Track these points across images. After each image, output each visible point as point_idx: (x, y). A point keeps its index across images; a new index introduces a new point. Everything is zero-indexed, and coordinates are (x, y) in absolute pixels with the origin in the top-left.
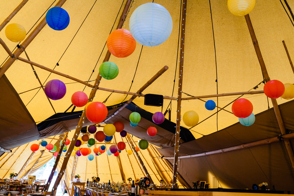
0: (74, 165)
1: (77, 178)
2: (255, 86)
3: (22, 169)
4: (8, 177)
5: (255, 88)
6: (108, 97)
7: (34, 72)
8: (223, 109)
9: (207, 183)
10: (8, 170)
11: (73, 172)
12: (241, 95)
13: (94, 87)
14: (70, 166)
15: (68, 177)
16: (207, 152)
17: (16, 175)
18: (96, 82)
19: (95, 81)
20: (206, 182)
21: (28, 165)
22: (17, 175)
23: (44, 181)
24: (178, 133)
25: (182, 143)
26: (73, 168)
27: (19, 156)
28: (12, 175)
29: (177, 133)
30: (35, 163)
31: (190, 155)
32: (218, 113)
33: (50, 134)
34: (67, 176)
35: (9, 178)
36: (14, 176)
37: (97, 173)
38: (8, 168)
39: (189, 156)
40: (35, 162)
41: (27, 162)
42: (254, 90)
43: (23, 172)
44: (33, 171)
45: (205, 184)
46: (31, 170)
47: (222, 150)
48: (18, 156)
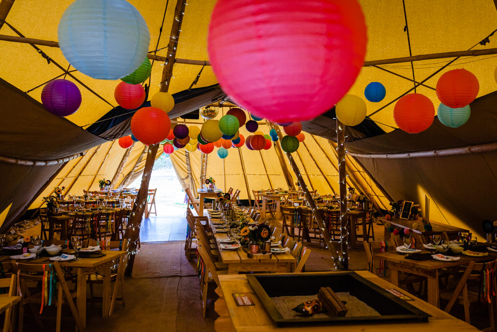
0: (203, 161)
1: (210, 184)
2: (484, 38)
3: (117, 172)
4: (96, 188)
5: (483, 42)
6: (200, 74)
7: (40, 53)
8: (421, 83)
9: (415, 205)
10: (94, 177)
11: (202, 173)
12: (456, 57)
13: (167, 60)
14: (196, 164)
15: (195, 181)
16: (411, 152)
17: (109, 183)
18: (169, 51)
19: (167, 48)
20: (413, 203)
21: (126, 166)
22: (111, 183)
23: (154, 192)
24: (340, 128)
25: (363, 139)
26: (202, 166)
27: (108, 153)
28: (102, 184)
29: (338, 129)
30: (137, 163)
31: (385, 154)
32: (417, 88)
33: (122, 135)
34: (195, 179)
35: (98, 189)
36: (107, 184)
37: (244, 173)
38: (95, 173)
39: (384, 156)
40: (136, 160)
41: (124, 161)
42: (482, 47)
43: (120, 178)
44: (135, 175)
45: (412, 206)
46: (133, 173)
47: (435, 152)
48: (105, 154)
